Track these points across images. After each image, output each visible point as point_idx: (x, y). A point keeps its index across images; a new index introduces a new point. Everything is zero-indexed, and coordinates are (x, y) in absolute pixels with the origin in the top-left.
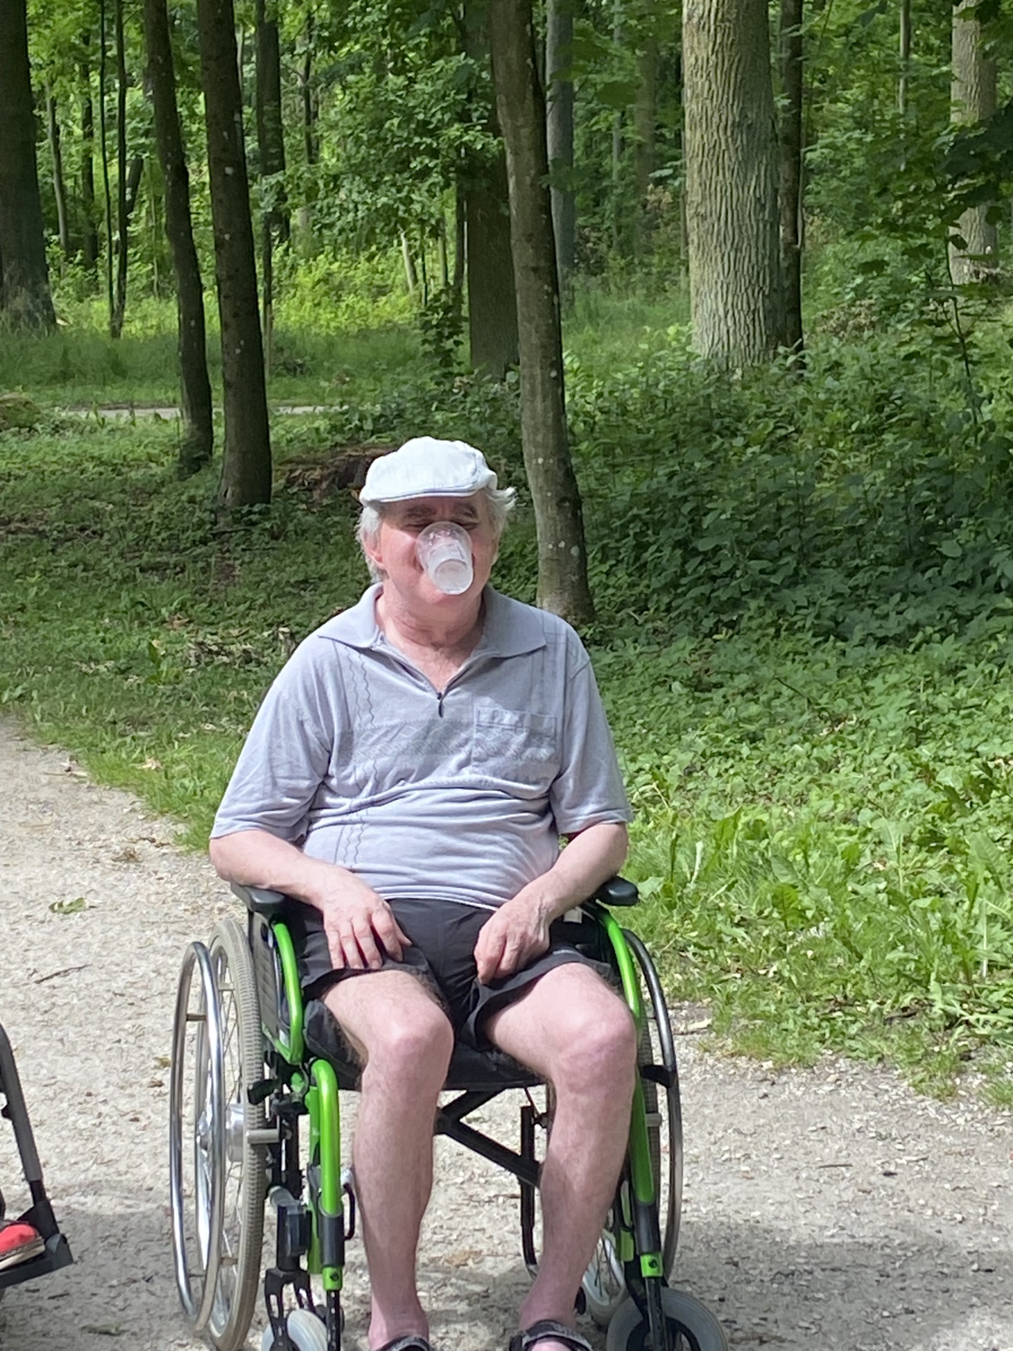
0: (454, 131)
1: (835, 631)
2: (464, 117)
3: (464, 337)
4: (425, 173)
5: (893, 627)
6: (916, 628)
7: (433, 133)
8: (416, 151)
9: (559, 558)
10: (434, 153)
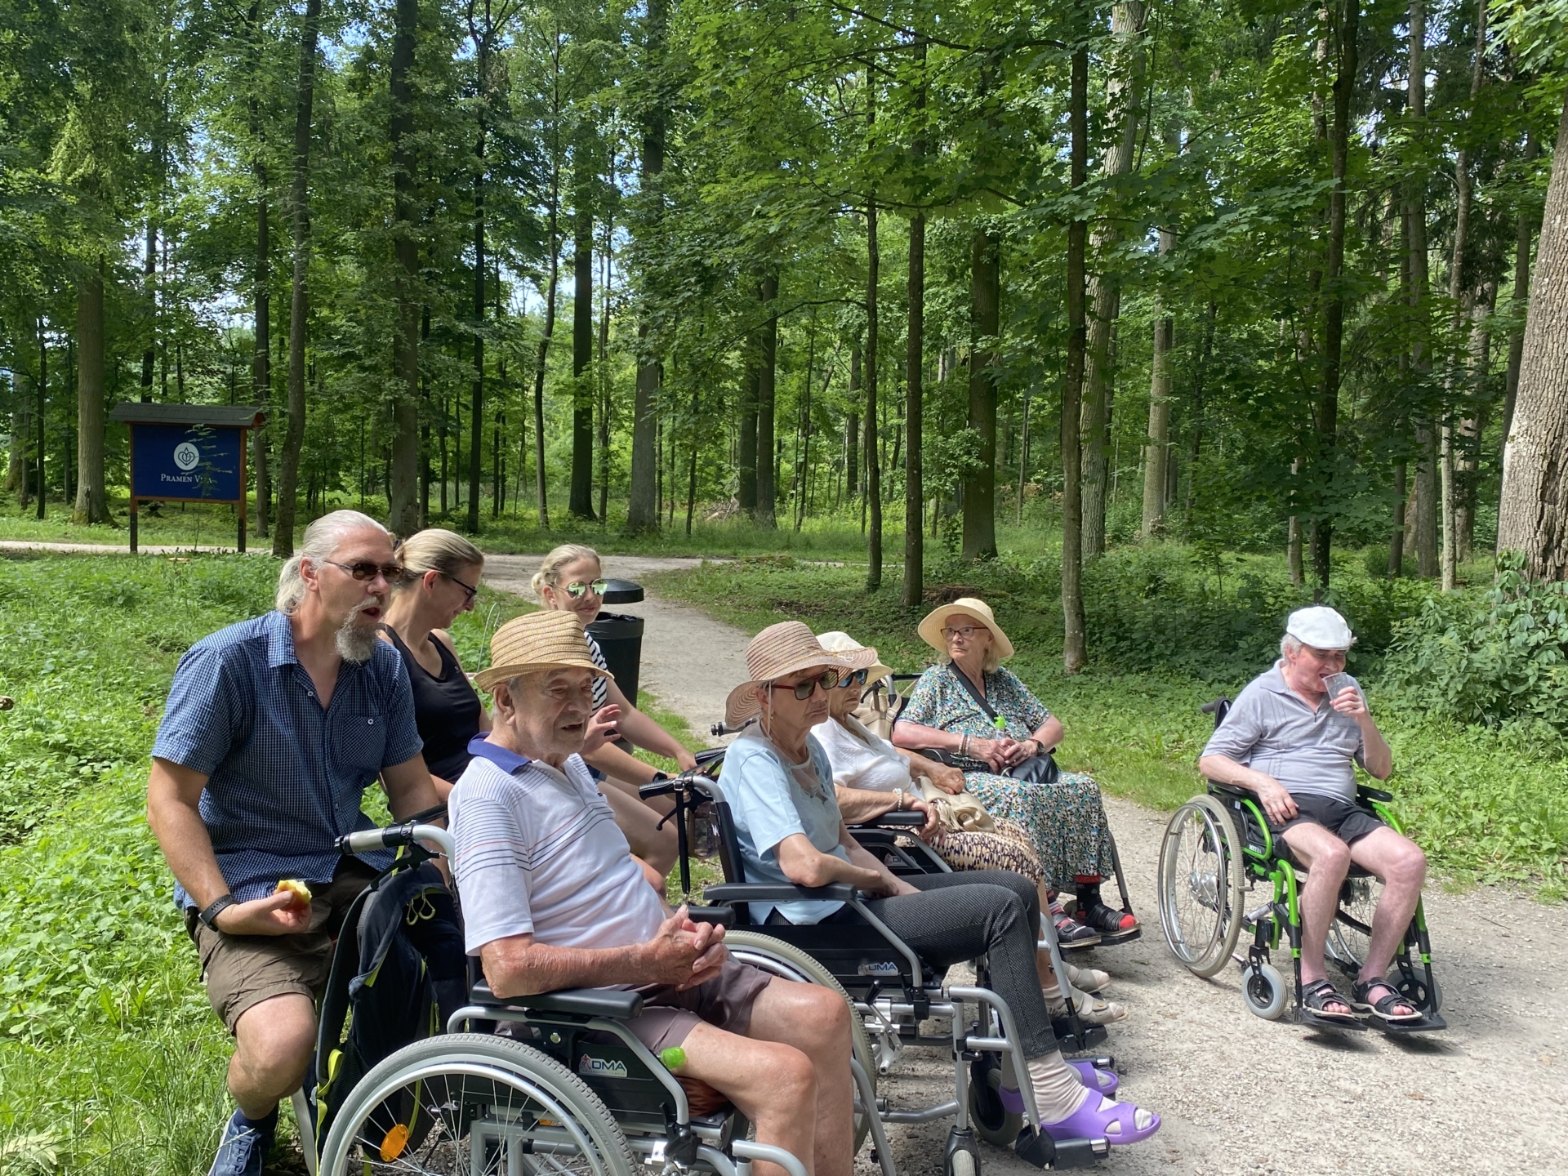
0: (965, 458)
1: (1195, 675)
2: (968, 453)
3: (961, 541)
4: (951, 474)
5: (1225, 675)
6: (1234, 677)
7: (956, 459)
8: (948, 466)
9: (1074, 638)
10: (955, 466)
